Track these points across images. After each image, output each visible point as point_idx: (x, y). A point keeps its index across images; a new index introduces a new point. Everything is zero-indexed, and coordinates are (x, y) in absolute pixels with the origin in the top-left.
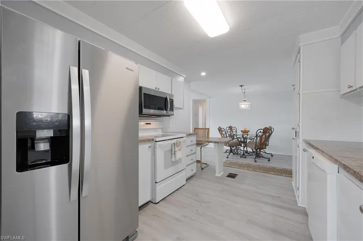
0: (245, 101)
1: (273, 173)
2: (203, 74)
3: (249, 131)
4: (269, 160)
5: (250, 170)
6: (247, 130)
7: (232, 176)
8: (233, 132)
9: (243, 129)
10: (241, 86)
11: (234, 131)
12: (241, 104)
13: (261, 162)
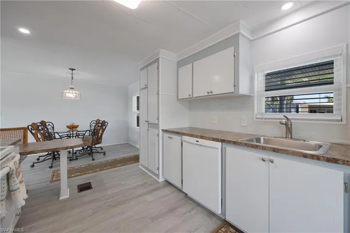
0: (72, 88)
1: (119, 165)
2: (24, 31)
3: (78, 126)
4: (104, 154)
5: (96, 171)
6: (76, 124)
7: (85, 187)
8: (48, 129)
9: (69, 125)
10: (73, 70)
11: (49, 127)
12: (65, 91)
13: (99, 159)
